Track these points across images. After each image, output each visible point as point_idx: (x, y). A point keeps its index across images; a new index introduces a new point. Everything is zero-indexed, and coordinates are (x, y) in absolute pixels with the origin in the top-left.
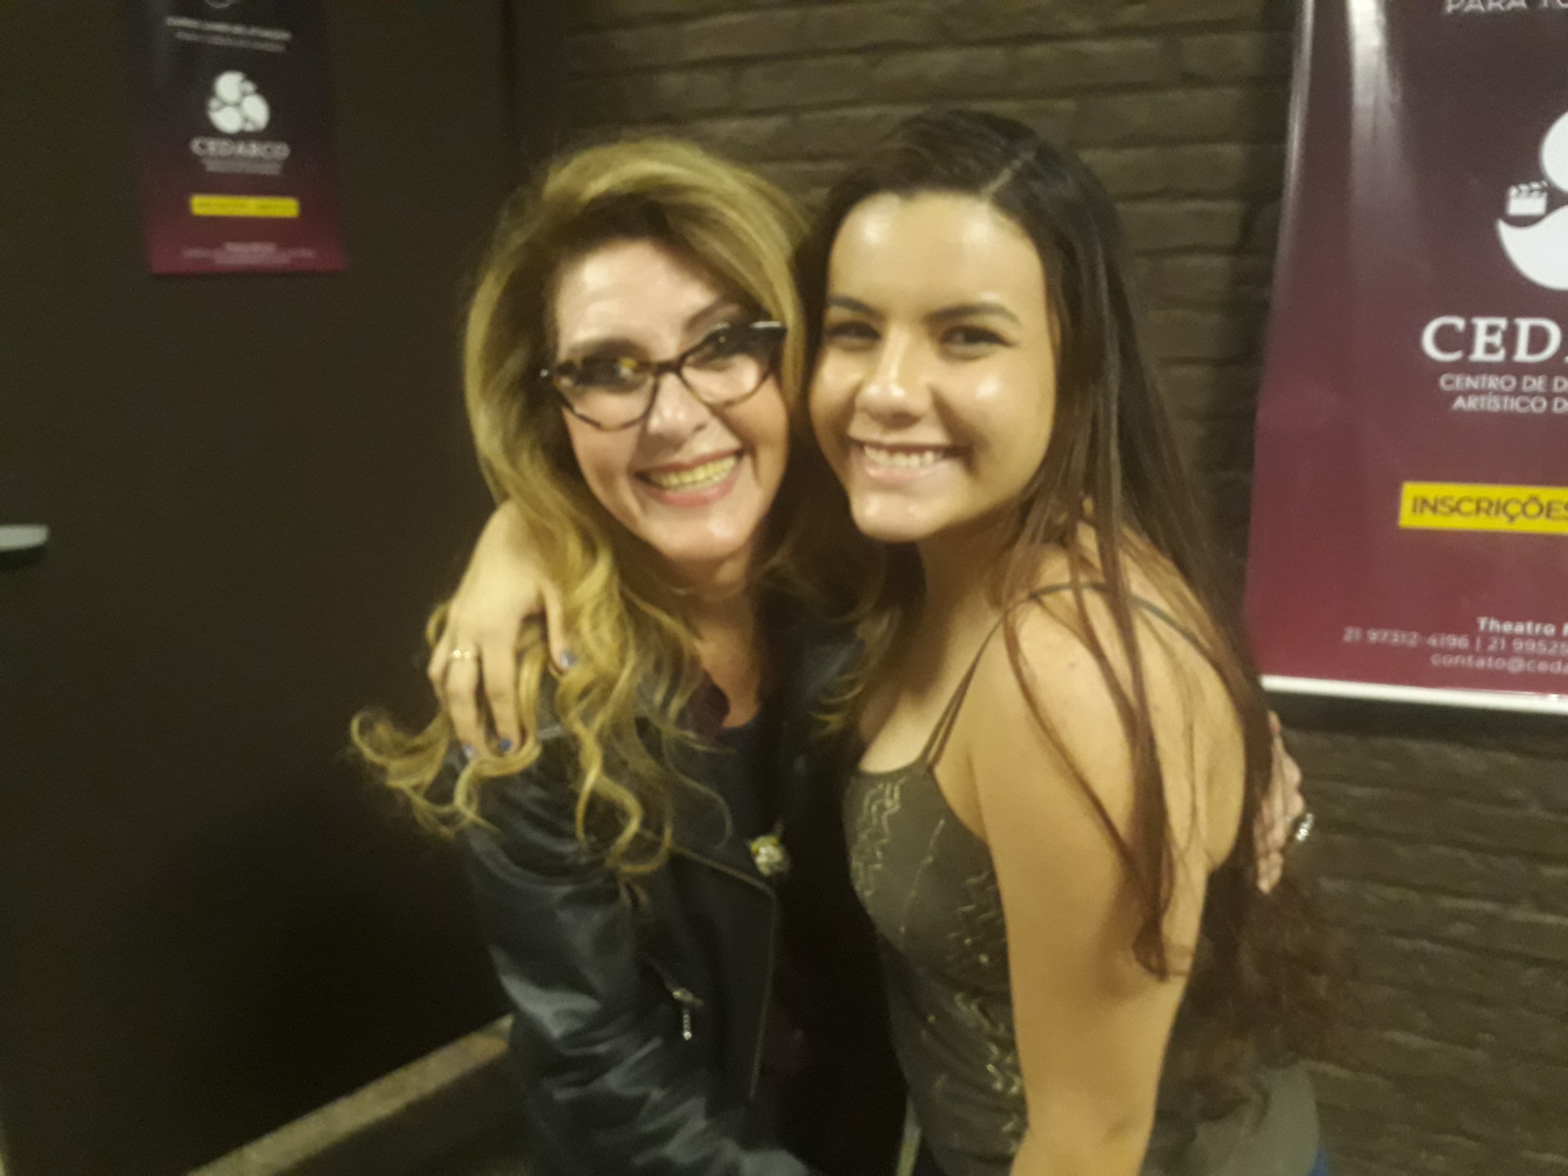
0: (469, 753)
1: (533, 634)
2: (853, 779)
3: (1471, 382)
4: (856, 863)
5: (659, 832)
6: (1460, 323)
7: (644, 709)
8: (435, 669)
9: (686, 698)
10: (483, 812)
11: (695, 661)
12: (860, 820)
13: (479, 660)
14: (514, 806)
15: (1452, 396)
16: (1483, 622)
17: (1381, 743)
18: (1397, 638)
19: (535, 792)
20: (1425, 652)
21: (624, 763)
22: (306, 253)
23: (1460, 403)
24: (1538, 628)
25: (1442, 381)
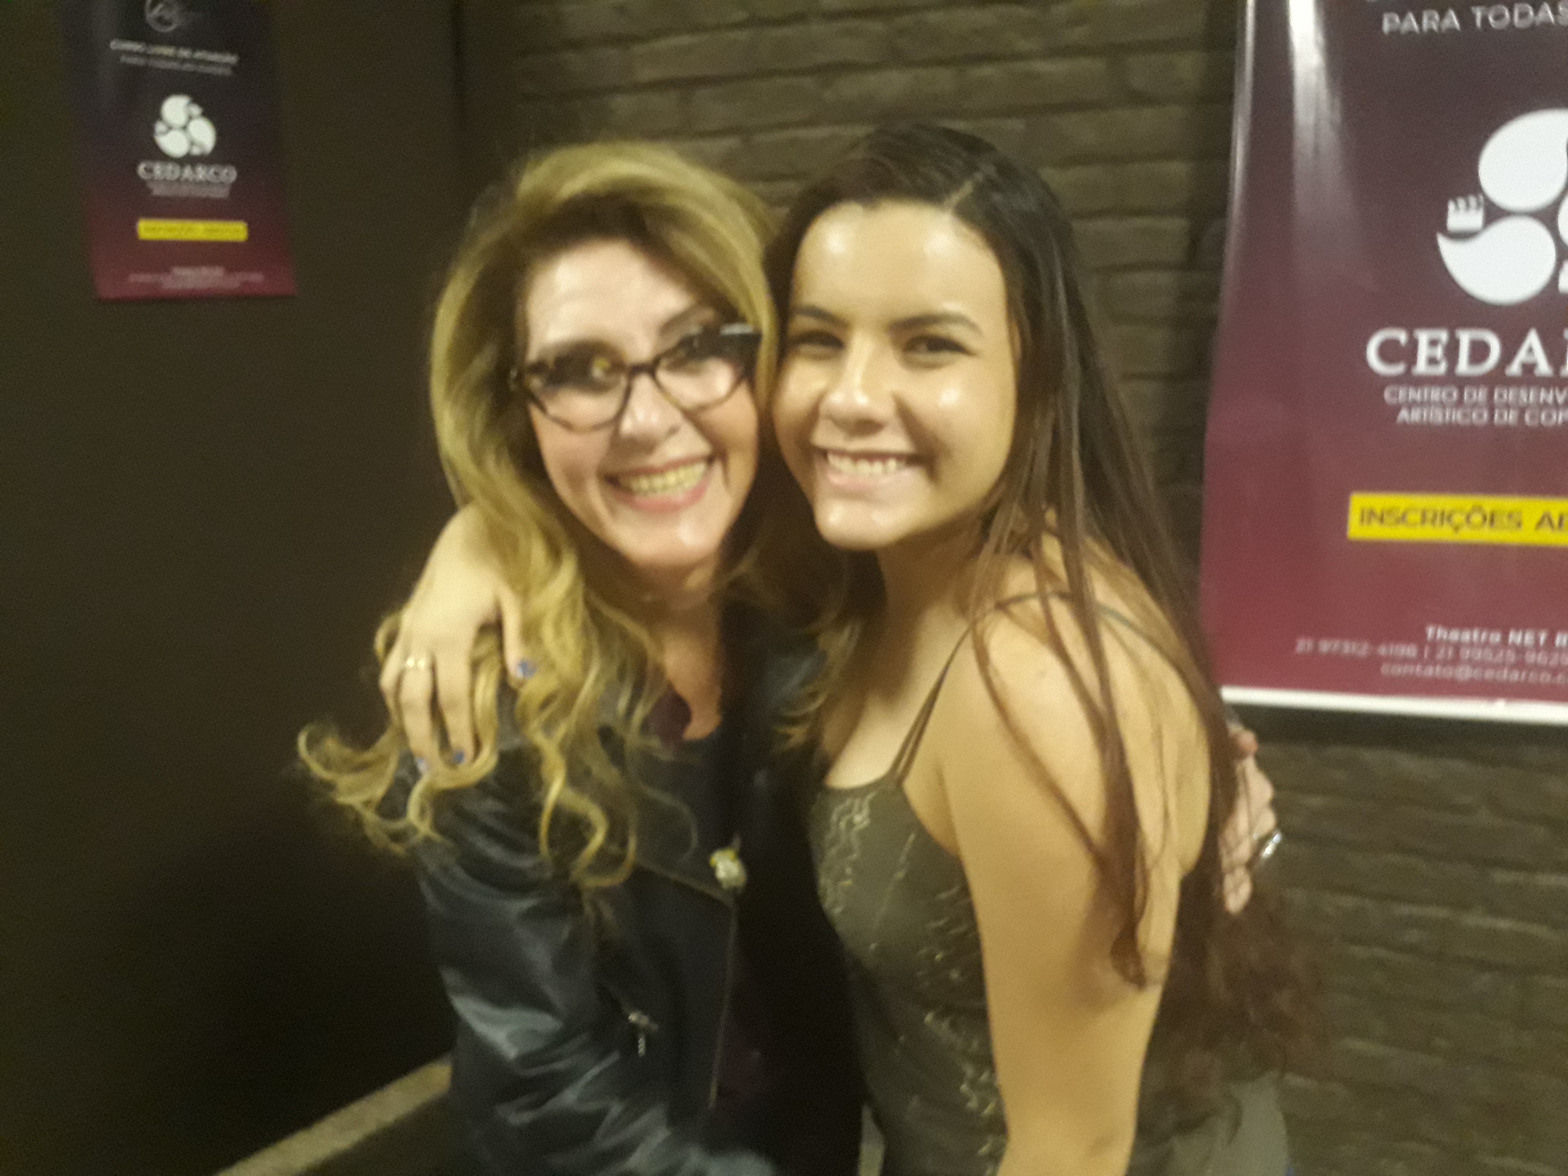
0: (422, 767)
1: (489, 644)
2: (819, 796)
3: (1414, 394)
4: (824, 881)
5: (624, 844)
6: (1402, 336)
7: (606, 719)
8: (387, 680)
9: (650, 706)
10: (437, 826)
11: (659, 671)
12: (829, 836)
13: (433, 669)
14: (470, 819)
15: (1397, 409)
16: (1430, 631)
17: (1337, 752)
18: (1349, 648)
19: (491, 804)
20: (1375, 662)
21: (588, 773)
22: (256, 277)
23: (1403, 415)
24: (1484, 636)
25: (1387, 395)
